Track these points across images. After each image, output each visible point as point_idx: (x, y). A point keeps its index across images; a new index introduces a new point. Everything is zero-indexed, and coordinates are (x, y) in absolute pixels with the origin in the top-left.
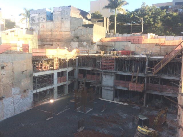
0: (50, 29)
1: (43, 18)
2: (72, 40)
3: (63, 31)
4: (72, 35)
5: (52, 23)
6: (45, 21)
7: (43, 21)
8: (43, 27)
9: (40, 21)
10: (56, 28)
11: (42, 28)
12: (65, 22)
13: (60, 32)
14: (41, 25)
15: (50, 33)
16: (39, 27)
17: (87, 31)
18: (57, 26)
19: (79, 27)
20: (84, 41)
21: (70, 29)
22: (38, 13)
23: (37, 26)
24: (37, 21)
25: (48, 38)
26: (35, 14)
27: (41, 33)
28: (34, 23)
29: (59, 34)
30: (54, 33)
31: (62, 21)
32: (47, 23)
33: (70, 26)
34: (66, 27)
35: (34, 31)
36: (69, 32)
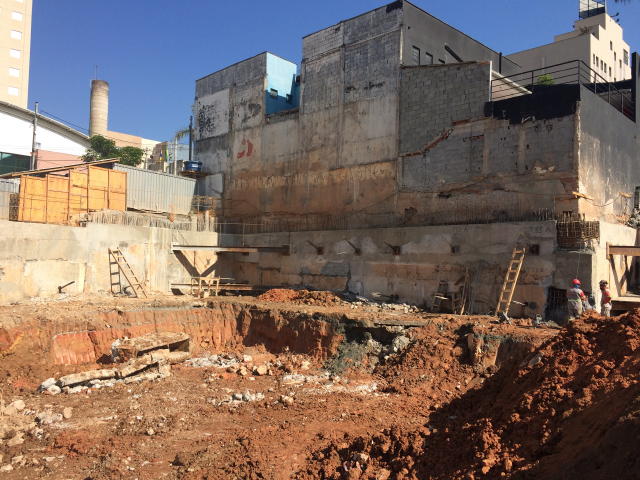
0: (279, 161)
1: (251, 106)
3: (350, 161)
5: (290, 123)
6: (259, 117)
7: (251, 122)
8: (248, 155)
9: (238, 121)
10: (314, 149)
11: (245, 158)
12: (361, 107)
13: (332, 169)
14: (237, 146)
15: (278, 182)
16: (230, 155)
18: (315, 137)
19: (454, 124)
21: (392, 145)
22: (228, 82)
23: (223, 153)
24: (222, 128)
25: (267, 214)
26: (214, 90)
27: (238, 185)
28: (209, 138)
29: (325, 182)
30: (300, 179)
31: (345, 105)
32: (269, 129)
33: (394, 129)
34: (370, 136)
35: (207, 178)
36: (386, 166)
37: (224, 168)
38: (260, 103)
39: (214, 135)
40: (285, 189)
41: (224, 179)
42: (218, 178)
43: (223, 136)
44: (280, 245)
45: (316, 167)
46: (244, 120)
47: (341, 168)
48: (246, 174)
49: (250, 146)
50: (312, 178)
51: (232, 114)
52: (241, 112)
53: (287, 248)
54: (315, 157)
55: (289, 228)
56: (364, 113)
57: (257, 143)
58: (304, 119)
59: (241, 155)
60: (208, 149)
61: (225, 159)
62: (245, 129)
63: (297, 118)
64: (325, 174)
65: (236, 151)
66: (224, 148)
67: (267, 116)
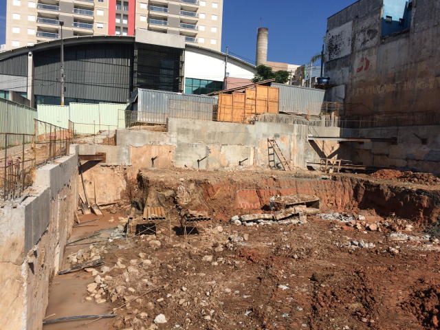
0: (391, 72)
1: (369, 32)
5: (402, 41)
6: (376, 39)
7: (368, 44)
8: (365, 69)
9: (358, 44)
10: (422, 61)
11: (363, 72)
14: (357, 64)
15: (390, 88)
16: (351, 71)
18: (424, 51)
22: (351, 16)
23: (346, 70)
24: (346, 51)
25: (379, 113)
26: (341, 23)
27: (357, 92)
28: (336, 60)
29: (431, 86)
30: (408, 85)
32: (384, 48)
35: (334, 88)
37: (346, 80)
38: (377, 28)
39: (340, 57)
40: (395, 94)
41: (346, 88)
42: (343, 87)
43: (346, 57)
44: (389, 137)
45: (423, 75)
46: (364, 43)
48: (364, 83)
49: (368, 62)
50: (419, 84)
51: (354, 39)
52: (361, 37)
53: (396, 139)
54: (423, 66)
55: (398, 123)
57: (373, 60)
58: (414, 37)
59: (360, 70)
60: (335, 67)
61: (347, 74)
62: (364, 50)
63: (408, 37)
64: (432, 80)
65: (355, 69)
66: (347, 66)
67: (382, 37)
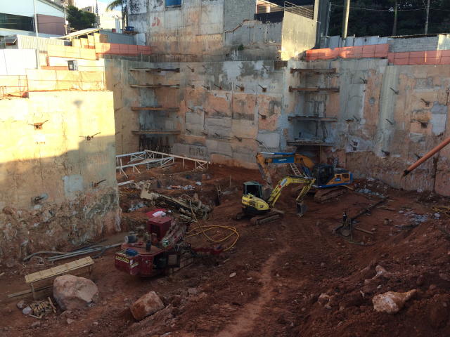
0: (173, 30)
1: (158, 1)
2: (228, 57)
3: (205, 33)
4: (228, 43)
5: (177, 12)
6: (163, 7)
7: (158, 9)
8: (158, 25)
9: (151, 7)
10: (189, 26)
11: (156, 26)
12: (209, 9)
13: (197, 35)
14: (152, 20)
15: (173, 39)
16: (148, 24)
17: (266, 33)
18: (189, 20)
19: (244, 21)
20: (258, 59)
21: (222, 28)
23: (144, 23)
24: (143, 10)
25: (168, 54)
27: (153, 39)
28: (136, 14)
29: (194, 41)
30: (183, 39)
31: (202, 7)
32: (167, 14)
33: (222, 20)
34: (212, 22)
35: (137, 35)
36: (219, 36)
37: (146, 30)
39: (139, 13)
40: (176, 43)
41: (146, 36)
42: (144, 35)
43: (144, 14)
44: (175, 68)
45: (190, 34)
46: (155, 7)
47: (201, 35)
48: (157, 34)
49: (159, 21)
50: (188, 39)
51: (148, 3)
52: (153, 3)
53: (178, 69)
55: (179, 60)
56: (210, 12)
57: (162, 19)
58: (184, 10)
59: (154, 25)
60: (136, 20)
61: (145, 26)
62: (156, 12)
63: (180, 10)
64: (194, 37)
65: (151, 22)
66: (145, 20)
67: (166, 6)
